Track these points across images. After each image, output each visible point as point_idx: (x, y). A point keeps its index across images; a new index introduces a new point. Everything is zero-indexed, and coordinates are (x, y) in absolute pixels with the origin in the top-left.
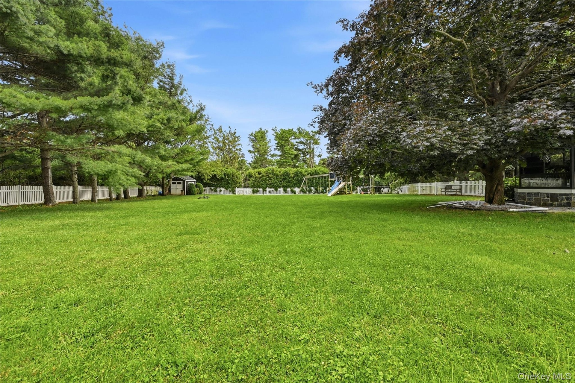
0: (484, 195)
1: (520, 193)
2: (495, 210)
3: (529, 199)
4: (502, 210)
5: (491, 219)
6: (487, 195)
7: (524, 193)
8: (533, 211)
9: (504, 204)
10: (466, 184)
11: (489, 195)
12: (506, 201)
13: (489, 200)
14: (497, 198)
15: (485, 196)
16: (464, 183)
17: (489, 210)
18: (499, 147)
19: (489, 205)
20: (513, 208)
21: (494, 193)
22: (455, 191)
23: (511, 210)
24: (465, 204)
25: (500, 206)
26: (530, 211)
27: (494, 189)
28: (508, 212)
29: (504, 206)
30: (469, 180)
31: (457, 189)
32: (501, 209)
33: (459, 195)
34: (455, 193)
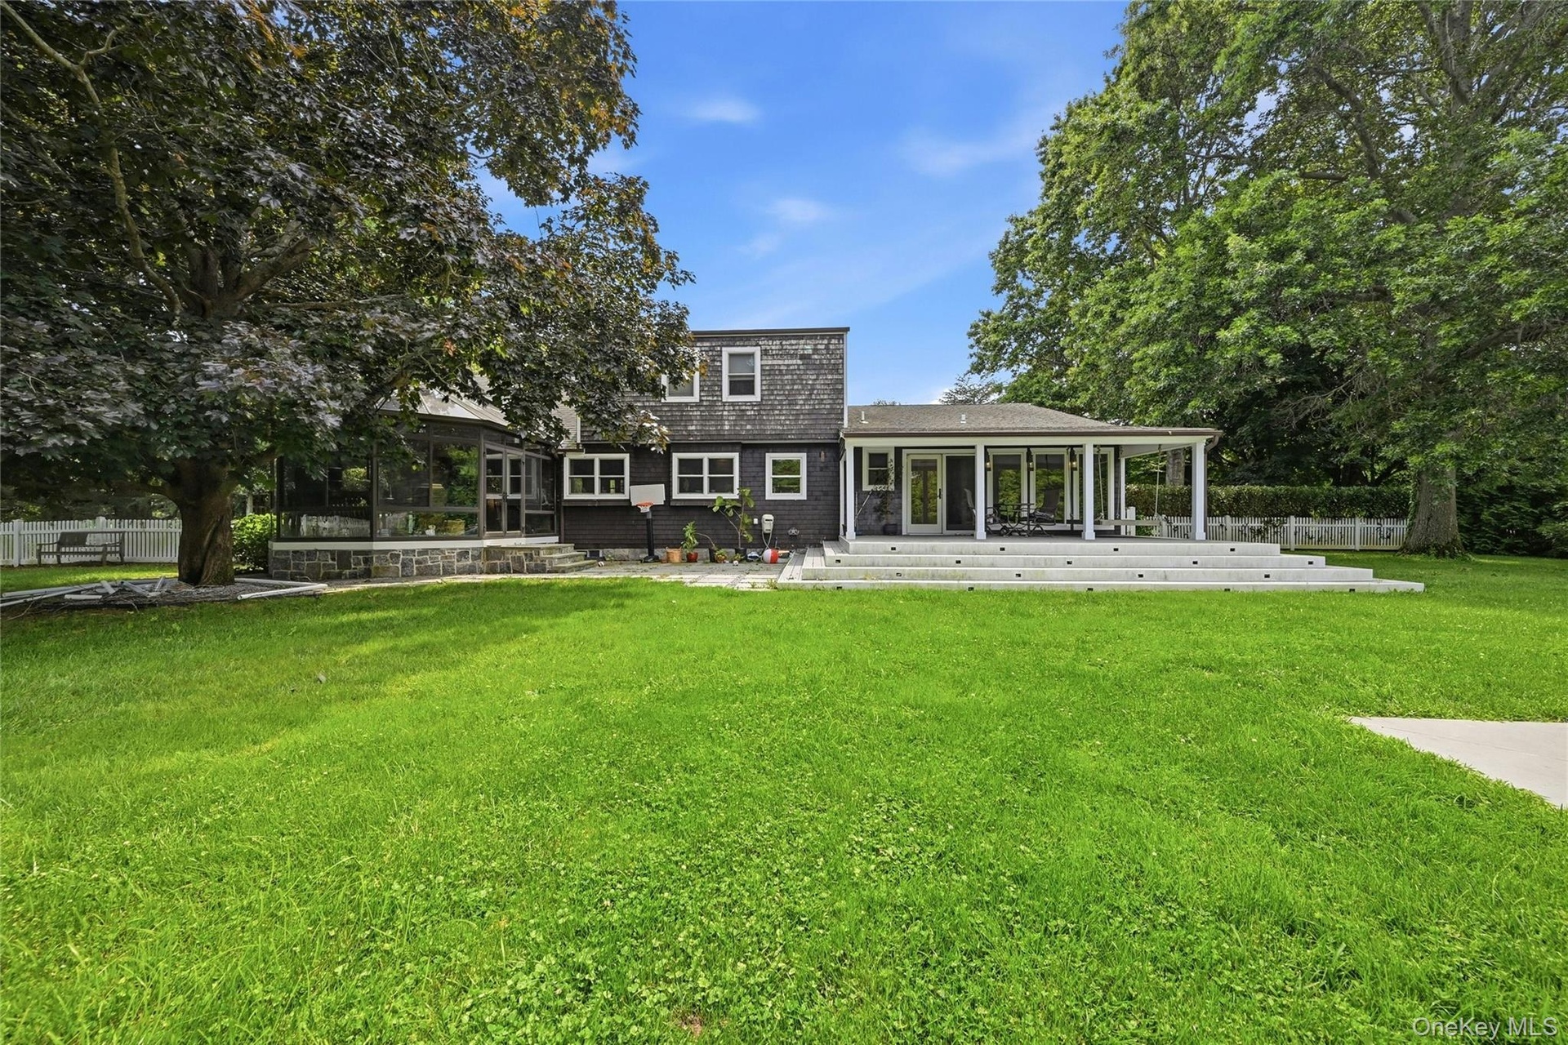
0: (176, 560)
1: (277, 552)
2: (202, 602)
3: (297, 566)
4: (223, 599)
5: (178, 628)
6: (185, 562)
7: (287, 552)
8: (298, 595)
9: (232, 582)
10: (139, 529)
11: (190, 560)
12: (239, 573)
13: (192, 575)
14: (212, 567)
15: (180, 564)
16: (130, 527)
17: (188, 603)
18: (187, 427)
19: (191, 590)
20: (251, 591)
21: (206, 554)
22: (101, 549)
23: (245, 596)
24: (112, 591)
25: (221, 590)
26: (288, 595)
27: (206, 543)
28: (237, 602)
29: (231, 587)
30: (150, 517)
31: (105, 546)
32: (221, 596)
33: (113, 564)
34: (98, 558)
